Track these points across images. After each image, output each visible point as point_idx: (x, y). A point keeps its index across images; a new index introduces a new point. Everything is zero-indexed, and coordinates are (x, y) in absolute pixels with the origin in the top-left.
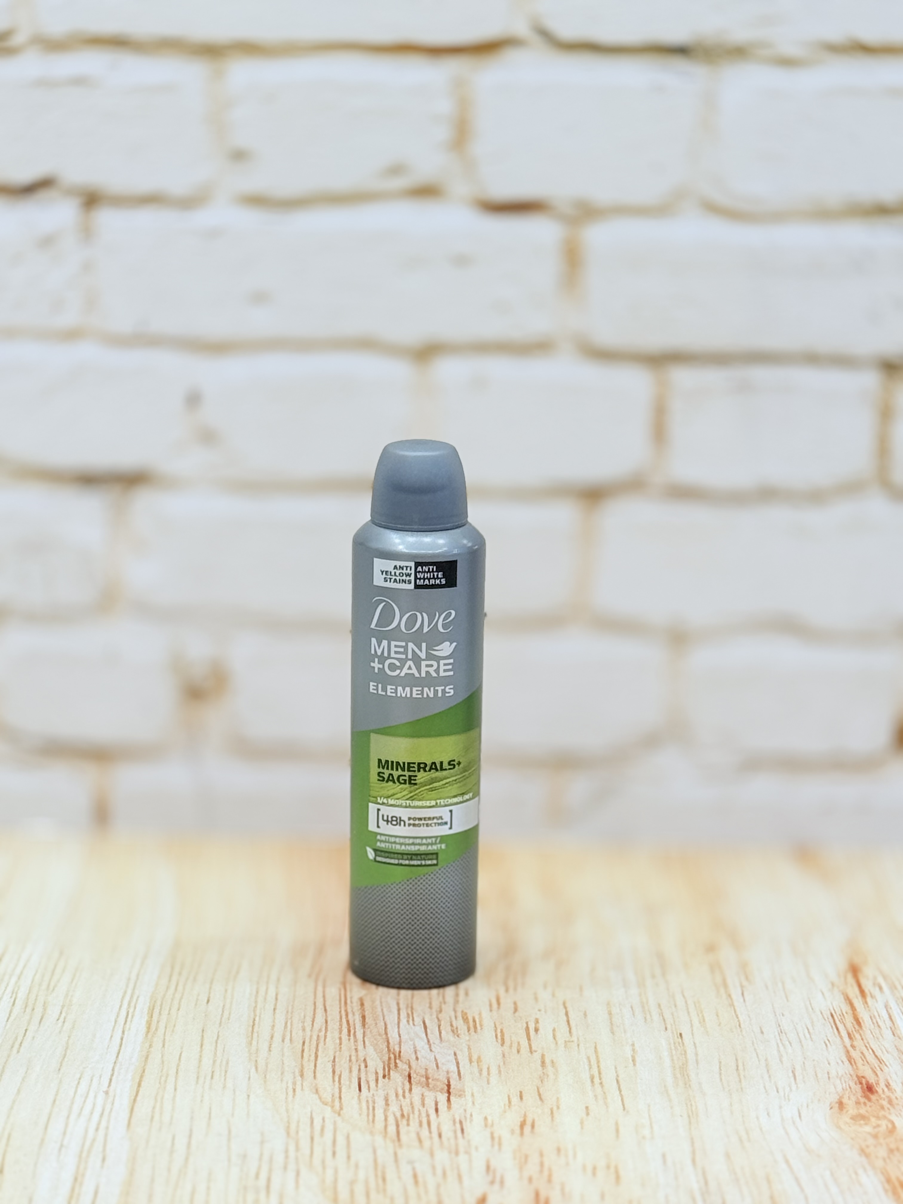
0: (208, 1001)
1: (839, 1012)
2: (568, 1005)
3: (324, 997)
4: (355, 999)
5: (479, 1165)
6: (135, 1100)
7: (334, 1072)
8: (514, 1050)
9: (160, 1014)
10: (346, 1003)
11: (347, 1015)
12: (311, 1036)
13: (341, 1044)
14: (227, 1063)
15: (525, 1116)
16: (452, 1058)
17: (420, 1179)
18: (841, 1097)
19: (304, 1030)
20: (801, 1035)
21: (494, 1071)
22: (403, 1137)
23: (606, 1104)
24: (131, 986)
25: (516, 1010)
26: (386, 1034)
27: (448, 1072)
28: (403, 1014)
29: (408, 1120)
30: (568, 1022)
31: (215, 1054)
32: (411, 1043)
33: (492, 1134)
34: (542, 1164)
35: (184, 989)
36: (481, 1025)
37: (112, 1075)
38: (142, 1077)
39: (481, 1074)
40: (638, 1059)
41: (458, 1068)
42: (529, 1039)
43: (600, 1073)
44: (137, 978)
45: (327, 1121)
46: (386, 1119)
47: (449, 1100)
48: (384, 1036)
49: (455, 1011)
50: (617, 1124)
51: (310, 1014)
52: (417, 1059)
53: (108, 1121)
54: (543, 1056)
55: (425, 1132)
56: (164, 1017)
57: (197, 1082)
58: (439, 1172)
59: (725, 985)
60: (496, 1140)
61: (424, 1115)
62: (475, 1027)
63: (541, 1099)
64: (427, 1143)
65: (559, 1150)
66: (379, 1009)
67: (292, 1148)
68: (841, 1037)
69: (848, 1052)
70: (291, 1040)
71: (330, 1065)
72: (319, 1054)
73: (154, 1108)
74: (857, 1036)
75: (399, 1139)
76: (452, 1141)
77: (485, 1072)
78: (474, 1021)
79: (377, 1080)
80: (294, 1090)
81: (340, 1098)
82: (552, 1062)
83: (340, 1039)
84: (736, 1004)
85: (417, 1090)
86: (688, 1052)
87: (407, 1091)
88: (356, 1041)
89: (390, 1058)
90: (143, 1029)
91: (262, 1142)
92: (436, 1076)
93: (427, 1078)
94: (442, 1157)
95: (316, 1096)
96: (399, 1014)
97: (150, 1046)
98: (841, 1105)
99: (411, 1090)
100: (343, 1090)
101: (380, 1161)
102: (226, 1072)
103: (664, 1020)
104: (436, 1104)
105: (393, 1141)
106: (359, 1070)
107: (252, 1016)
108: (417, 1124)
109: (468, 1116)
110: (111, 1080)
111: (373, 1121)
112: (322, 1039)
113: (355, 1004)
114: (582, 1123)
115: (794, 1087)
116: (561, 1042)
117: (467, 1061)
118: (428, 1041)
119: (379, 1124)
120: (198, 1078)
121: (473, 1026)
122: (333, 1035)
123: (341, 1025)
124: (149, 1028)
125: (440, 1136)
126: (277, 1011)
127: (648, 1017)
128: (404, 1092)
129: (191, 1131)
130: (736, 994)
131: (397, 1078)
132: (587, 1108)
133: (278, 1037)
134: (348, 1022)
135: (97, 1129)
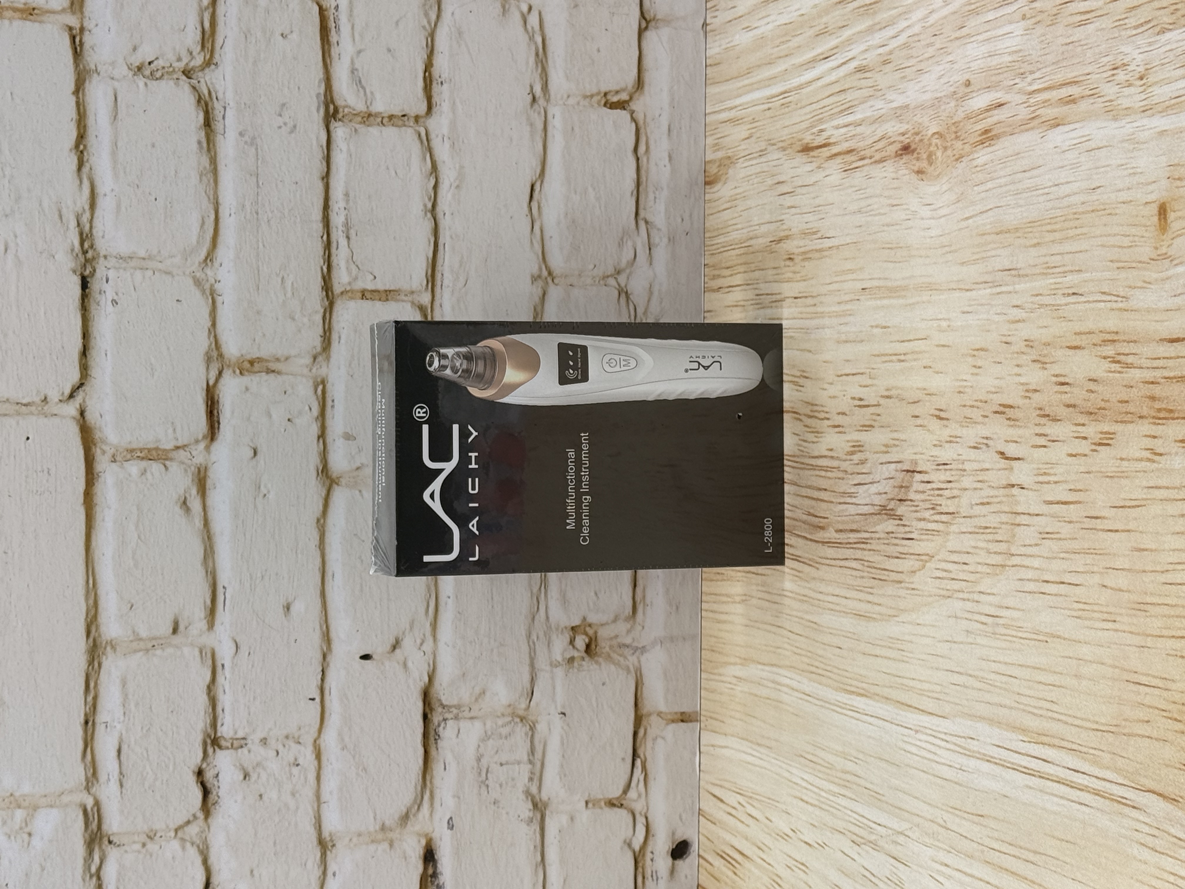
0: (840, 648)
1: (842, 166)
2: (840, 373)
3: (834, 559)
4: (837, 535)
5: (973, 454)
6: (923, 711)
7: (897, 558)
8: (878, 418)
9: (851, 685)
10: (840, 543)
11: (850, 543)
12: (868, 572)
13: (874, 550)
14: (891, 638)
15: (932, 415)
16: (885, 467)
17: (985, 500)
18: (914, 171)
19: (863, 577)
20: (861, 196)
21: (895, 435)
22: (951, 510)
23: (920, 352)
24: (827, 705)
25: (844, 414)
26: (865, 515)
27: (897, 471)
28: (849, 500)
29: (937, 505)
30: (853, 375)
31: (883, 646)
32: (873, 497)
33: (947, 442)
34: (972, 406)
35: (829, 665)
36: (857, 441)
37: (902, 726)
38: (903, 704)
39: (897, 446)
40: (884, 324)
41: (892, 462)
42: (868, 406)
43: (896, 355)
44: (821, 700)
45: (938, 567)
46: (936, 522)
47: (920, 472)
48: (867, 517)
49: (845, 460)
50: (937, 346)
51: (849, 572)
52: (886, 493)
53: (939, 732)
54: (882, 397)
55: (947, 493)
56: (855, 683)
57: (907, 662)
58: (979, 485)
59: (820, 250)
60: (952, 439)
61: (932, 492)
62: (859, 446)
63: (918, 402)
64: (956, 492)
65: (960, 392)
66: (843, 518)
67: (961, 595)
68: (863, 166)
69: (876, 162)
70: (871, 588)
71: (891, 560)
72: (882, 567)
73: (929, 697)
74: (862, 153)
75: (953, 513)
76: (953, 473)
77: (896, 443)
78: (854, 446)
79: (904, 525)
80: (913, 589)
81: (919, 555)
82: (887, 390)
83: (870, 550)
84: (837, 244)
85: (912, 496)
86: (877, 285)
87: (913, 503)
88: (872, 538)
89: (886, 514)
90: (863, 699)
91: (956, 617)
92: (900, 480)
93: (902, 487)
94: (967, 482)
95: (918, 573)
96: (848, 503)
97: (878, 695)
98: (919, 172)
99: (911, 500)
100: (912, 551)
101: (970, 530)
102: (898, 640)
103: (851, 301)
104: (923, 482)
105: (955, 517)
106: (895, 538)
107: (852, 616)
108: (940, 498)
109: (933, 459)
110: (906, 728)
111: (938, 531)
112: (870, 564)
113: (841, 537)
114: (937, 373)
115: (905, 207)
116: (870, 382)
117: (887, 455)
118: (871, 483)
119: (941, 527)
120: (903, 661)
121: (858, 447)
122: (867, 556)
123: (859, 549)
124: (862, 695)
125: (950, 482)
126: (848, 596)
127: (849, 312)
128: (914, 506)
129: (947, 670)
130: (827, 243)
131: (901, 510)
132: (925, 367)
133: (870, 598)
134: (855, 543)
135: (947, 741)
